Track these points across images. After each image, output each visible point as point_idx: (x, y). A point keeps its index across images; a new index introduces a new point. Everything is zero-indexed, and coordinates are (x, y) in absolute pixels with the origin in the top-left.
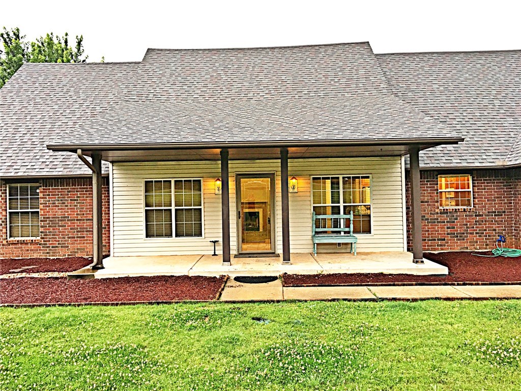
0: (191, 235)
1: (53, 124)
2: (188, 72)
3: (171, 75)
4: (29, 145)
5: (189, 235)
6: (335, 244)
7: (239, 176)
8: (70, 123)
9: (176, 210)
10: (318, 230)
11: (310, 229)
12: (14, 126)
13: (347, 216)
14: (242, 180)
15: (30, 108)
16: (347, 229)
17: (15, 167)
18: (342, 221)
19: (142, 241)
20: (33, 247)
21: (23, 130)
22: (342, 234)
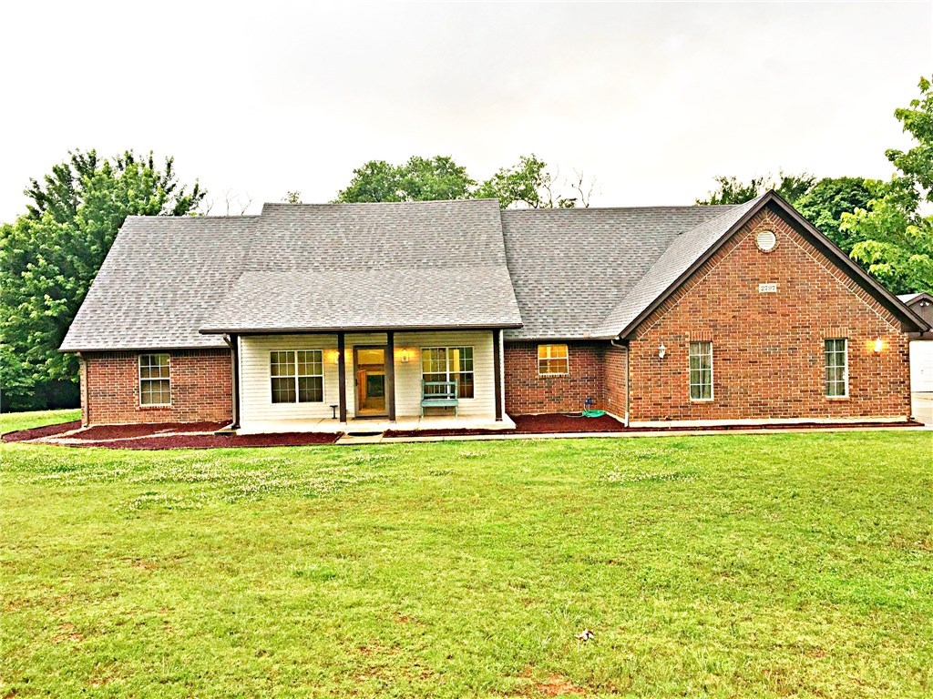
0: (313, 401)
1: (175, 292)
2: (309, 235)
3: (291, 238)
4: (155, 316)
5: (310, 400)
6: (442, 407)
7: (356, 348)
8: (192, 292)
9: (299, 378)
10: (426, 395)
11: (420, 395)
12: (135, 295)
13: (453, 383)
14: (359, 351)
15: (147, 274)
16: (452, 395)
17: (147, 339)
18: (448, 387)
19: (269, 406)
20: (164, 412)
21: (145, 299)
22: (449, 398)
